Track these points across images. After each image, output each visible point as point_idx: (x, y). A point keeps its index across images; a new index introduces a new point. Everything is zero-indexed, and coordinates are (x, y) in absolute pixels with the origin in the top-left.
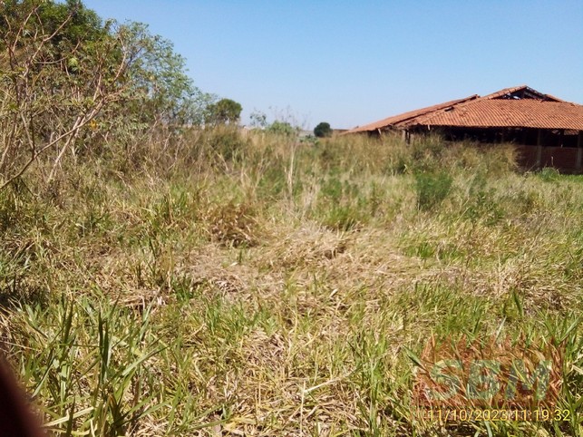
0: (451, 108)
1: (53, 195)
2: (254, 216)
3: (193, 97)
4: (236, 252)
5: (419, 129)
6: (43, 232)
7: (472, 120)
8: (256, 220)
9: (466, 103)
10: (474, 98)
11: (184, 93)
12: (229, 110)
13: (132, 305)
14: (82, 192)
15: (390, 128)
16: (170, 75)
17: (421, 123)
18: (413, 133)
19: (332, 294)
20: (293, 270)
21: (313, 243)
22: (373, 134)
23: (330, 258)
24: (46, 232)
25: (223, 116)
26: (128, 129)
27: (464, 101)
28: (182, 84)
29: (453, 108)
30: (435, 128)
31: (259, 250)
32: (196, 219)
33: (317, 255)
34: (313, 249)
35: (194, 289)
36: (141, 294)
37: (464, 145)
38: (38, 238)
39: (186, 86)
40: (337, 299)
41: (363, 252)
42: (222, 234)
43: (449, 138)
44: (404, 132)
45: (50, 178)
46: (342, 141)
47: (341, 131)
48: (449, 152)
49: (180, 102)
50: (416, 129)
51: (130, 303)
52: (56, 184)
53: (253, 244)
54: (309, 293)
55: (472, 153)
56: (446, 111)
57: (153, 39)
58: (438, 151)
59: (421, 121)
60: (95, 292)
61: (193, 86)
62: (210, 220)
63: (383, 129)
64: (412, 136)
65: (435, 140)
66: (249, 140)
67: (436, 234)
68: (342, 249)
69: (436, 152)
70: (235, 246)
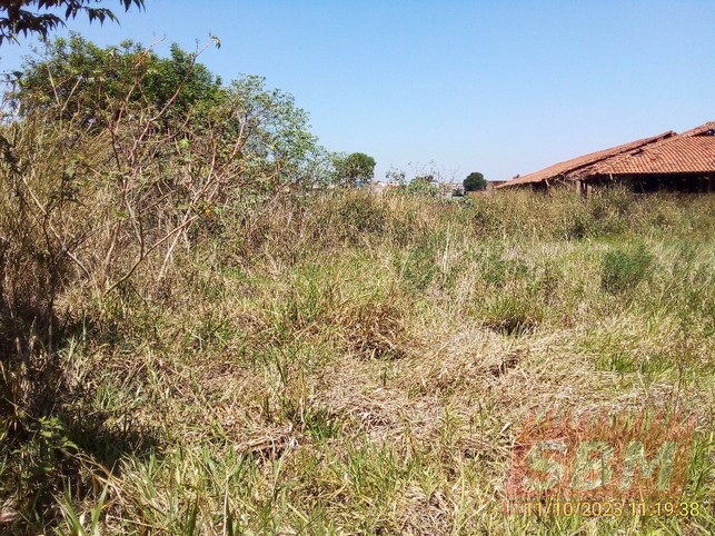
0: (639, 149)
1: (165, 295)
2: (399, 317)
3: (319, 157)
4: (378, 366)
5: (599, 180)
6: (154, 347)
7: (668, 164)
8: (401, 322)
9: (659, 143)
10: (668, 136)
11: (308, 154)
12: (360, 167)
13: (260, 448)
14: (197, 287)
15: (560, 179)
16: (291, 133)
17: (600, 172)
18: (591, 184)
19: (504, 428)
20: (451, 393)
21: (474, 355)
22: (539, 187)
23: (497, 376)
24: (157, 347)
25: (353, 174)
26: (246, 203)
27: (654, 141)
28: (305, 143)
29: (641, 151)
30: (620, 177)
31: (406, 362)
32: (329, 321)
33: (481, 371)
34: (475, 364)
35: (332, 422)
36: (270, 434)
37: (658, 197)
38: (149, 357)
39: (310, 146)
40: (511, 436)
41: (540, 367)
42: (361, 342)
43: (638, 190)
44: (579, 183)
45: (161, 276)
46: (499, 200)
47: (496, 183)
48: (640, 208)
49: (303, 165)
50: (593, 178)
51: (257, 445)
52: (168, 283)
53: (399, 355)
54: (474, 427)
55: (669, 207)
56: (633, 155)
57: (271, 95)
58: (625, 207)
59: (601, 169)
60: (216, 431)
61: (317, 144)
62: (345, 323)
63: (551, 181)
64: (590, 187)
65: (620, 192)
66: (386, 205)
67: (633, 333)
68: (512, 363)
69: (623, 208)
70: (377, 356)
